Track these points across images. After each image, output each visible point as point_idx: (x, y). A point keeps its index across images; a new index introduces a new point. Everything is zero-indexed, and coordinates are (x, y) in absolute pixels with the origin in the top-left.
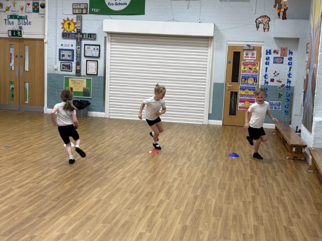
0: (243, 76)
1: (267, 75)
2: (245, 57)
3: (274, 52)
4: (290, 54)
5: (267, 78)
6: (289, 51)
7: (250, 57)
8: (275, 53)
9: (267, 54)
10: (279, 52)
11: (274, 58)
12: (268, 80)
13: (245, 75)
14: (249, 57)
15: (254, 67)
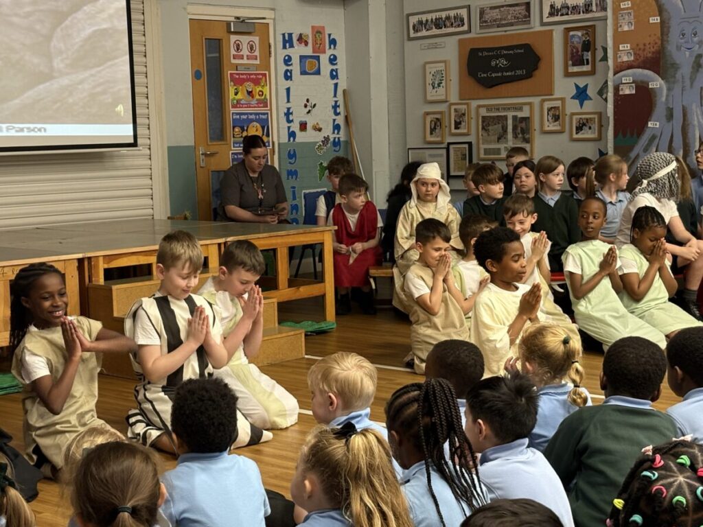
0: (234, 117)
1: (291, 111)
2: (234, 58)
3: (298, 40)
4: (332, 46)
5: (292, 121)
6: (330, 35)
7: (245, 57)
8: (301, 43)
9: (284, 47)
10: (310, 41)
11: (302, 58)
12: (295, 127)
13: (241, 114)
14: (243, 59)
15: (258, 89)
